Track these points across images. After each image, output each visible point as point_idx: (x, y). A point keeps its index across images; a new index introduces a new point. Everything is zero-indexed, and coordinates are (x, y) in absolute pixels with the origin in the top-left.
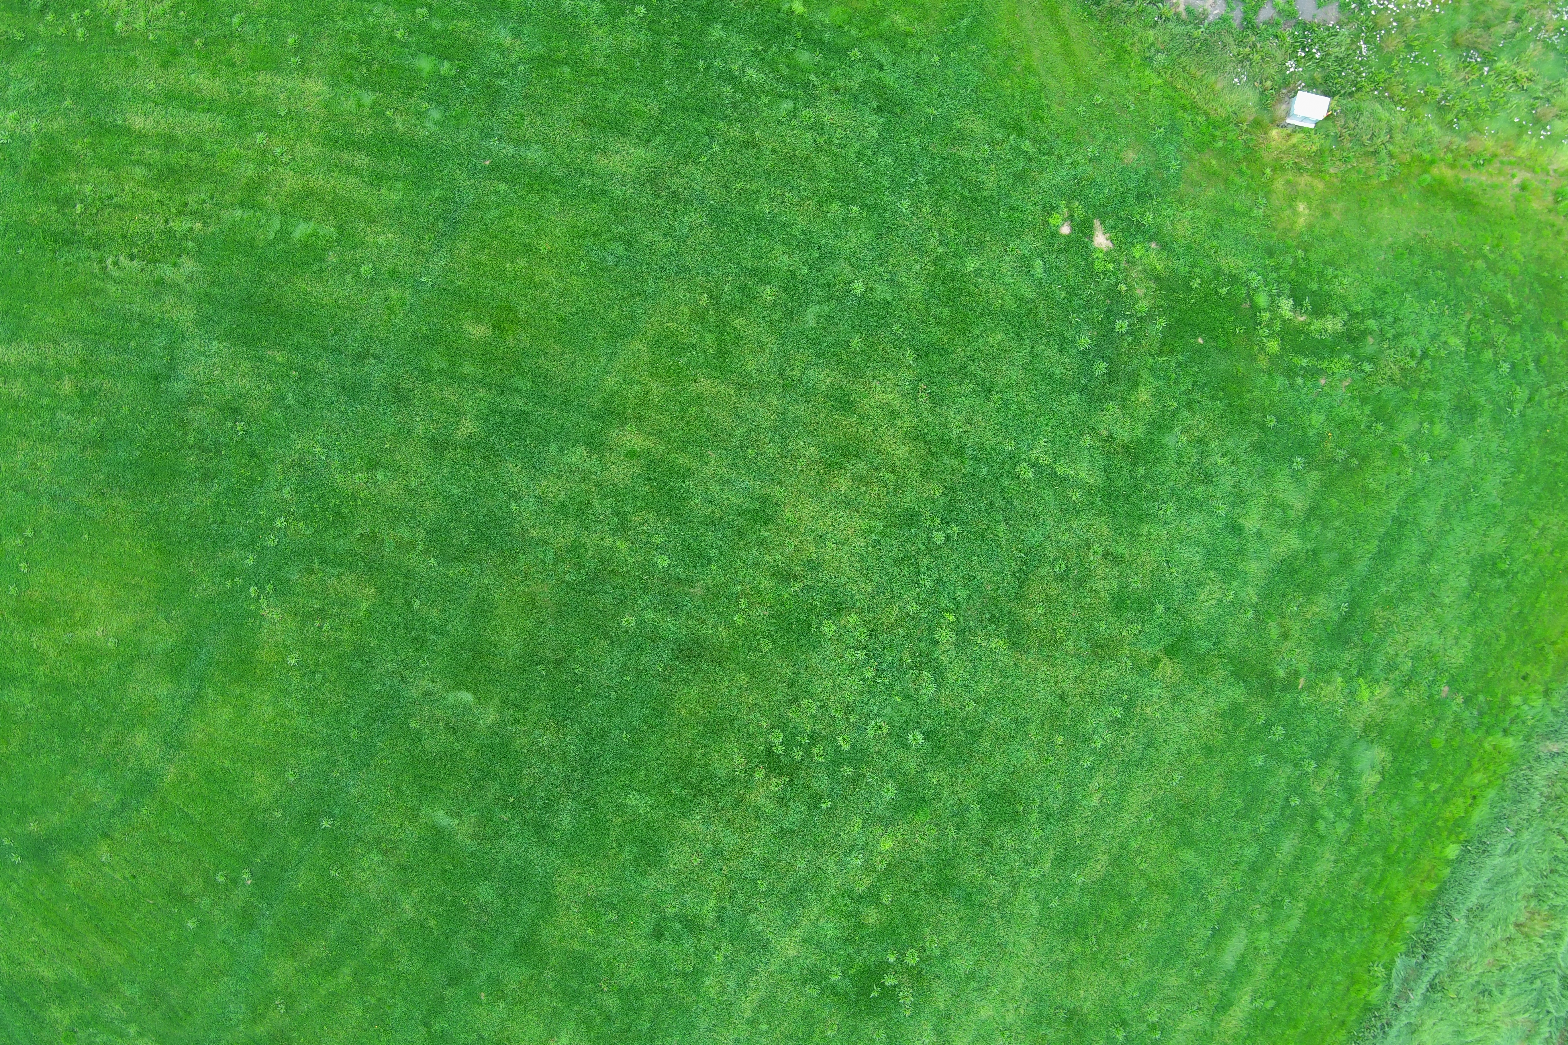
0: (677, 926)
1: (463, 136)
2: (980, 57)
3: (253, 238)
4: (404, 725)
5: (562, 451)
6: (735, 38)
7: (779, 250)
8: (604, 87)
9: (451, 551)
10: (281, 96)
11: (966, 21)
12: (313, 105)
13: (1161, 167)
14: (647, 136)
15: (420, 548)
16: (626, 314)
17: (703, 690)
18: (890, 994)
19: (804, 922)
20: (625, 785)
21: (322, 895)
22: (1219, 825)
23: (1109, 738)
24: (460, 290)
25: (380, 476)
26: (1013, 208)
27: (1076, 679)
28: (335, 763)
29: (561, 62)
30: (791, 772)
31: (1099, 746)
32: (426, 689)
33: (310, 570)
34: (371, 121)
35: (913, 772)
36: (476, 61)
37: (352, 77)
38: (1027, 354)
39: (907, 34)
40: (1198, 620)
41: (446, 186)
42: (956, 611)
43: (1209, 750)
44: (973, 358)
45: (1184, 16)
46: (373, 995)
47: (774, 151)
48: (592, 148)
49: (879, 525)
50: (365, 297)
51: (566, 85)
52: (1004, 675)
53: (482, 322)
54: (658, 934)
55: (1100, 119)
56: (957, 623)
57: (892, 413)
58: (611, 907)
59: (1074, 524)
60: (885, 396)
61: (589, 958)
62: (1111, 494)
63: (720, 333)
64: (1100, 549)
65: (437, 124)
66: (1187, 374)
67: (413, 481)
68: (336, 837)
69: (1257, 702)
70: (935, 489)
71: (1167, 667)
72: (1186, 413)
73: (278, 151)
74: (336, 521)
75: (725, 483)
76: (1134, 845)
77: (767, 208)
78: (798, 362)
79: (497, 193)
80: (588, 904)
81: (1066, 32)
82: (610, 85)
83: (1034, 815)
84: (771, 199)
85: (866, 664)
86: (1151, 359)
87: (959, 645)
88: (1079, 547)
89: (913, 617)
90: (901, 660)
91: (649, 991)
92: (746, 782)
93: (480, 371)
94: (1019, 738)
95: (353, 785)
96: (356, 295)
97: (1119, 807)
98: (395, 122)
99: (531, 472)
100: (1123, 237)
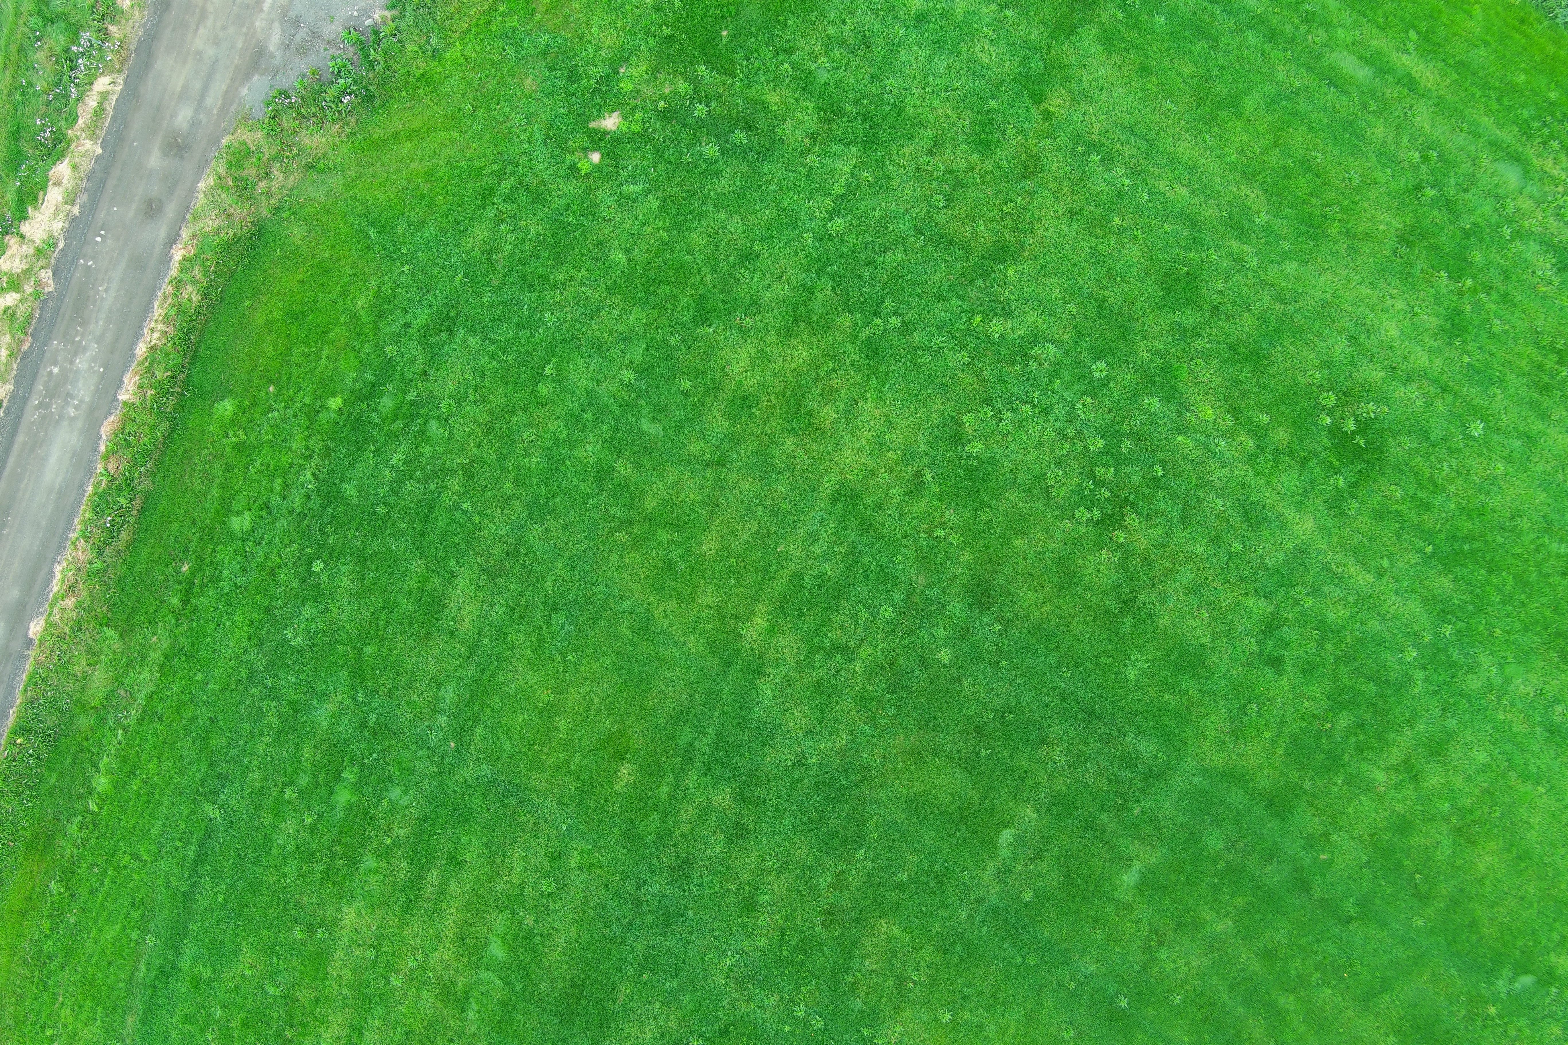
0: (1270, 642)
1: (421, 768)
2: (411, 224)
3: (499, 1003)
4: (1027, 906)
5: (759, 704)
6: (359, 471)
7: (580, 453)
8: (391, 614)
9: (850, 833)
10: (356, 953)
11: (372, 233)
12: (369, 921)
13: (544, 54)
14: (447, 575)
15: (843, 866)
16: (626, 619)
17: (1026, 585)
18: (1364, 426)
19: (1280, 507)
20: (1116, 679)
21: (1199, 1016)
22: (1222, 68)
23: (1121, 171)
24: (579, 789)
25: (764, 899)
26: (567, 208)
27: (1056, 198)
28: (1060, 985)
29: (360, 655)
30: (1121, 504)
31: (1127, 182)
32: (992, 877)
33: (854, 986)
34: (394, 862)
35: (1134, 376)
36: (346, 743)
37: (345, 876)
38: (717, 211)
39: (377, 296)
40: (1010, 66)
41: (471, 791)
42: (972, 313)
43: (1144, 70)
44: (714, 266)
45: (395, 12)
46: (1311, 975)
47: (478, 446)
48: (452, 634)
49: (874, 383)
50: (575, 891)
51: (384, 652)
52: (1044, 270)
53: (616, 771)
54: (1277, 663)
55: (488, 108)
56: (985, 314)
57: (761, 356)
58: (1243, 710)
59: (897, 182)
60: (742, 362)
61: (1294, 739)
62: (869, 142)
63: (658, 523)
64: (926, 158)
65: (406, 793)
66: (757, 50)
67: (773, 863)
68: (1139, 993)
69: (1099, 16)
70: (845, 320)
71: (1055, 103)
72: (796, 56)
74: (805, 951)
75: (812, 537)
76: (1234, 157)
77: (536, 459)
78: (696, 447)
79: (485, 739)
80: (1238, 733)
81: (397, 134)
82: (390, 607)
83: (1192, 256)
84: (526, 454)
85: (1016, 412)
86: (737, 85)
87: (1008, 314)
88: (921, 179)
89: (973, 358)
90: (1017, 376)
91: (1336, 680)
92: (1127, 552)
93: (667, 780)
94: (1111, 263)
95: (1086, 968)
96: (572, 901)
97: (1192, 168)
98: (398, 837)
99: (778, 739)
100: (610, 99)
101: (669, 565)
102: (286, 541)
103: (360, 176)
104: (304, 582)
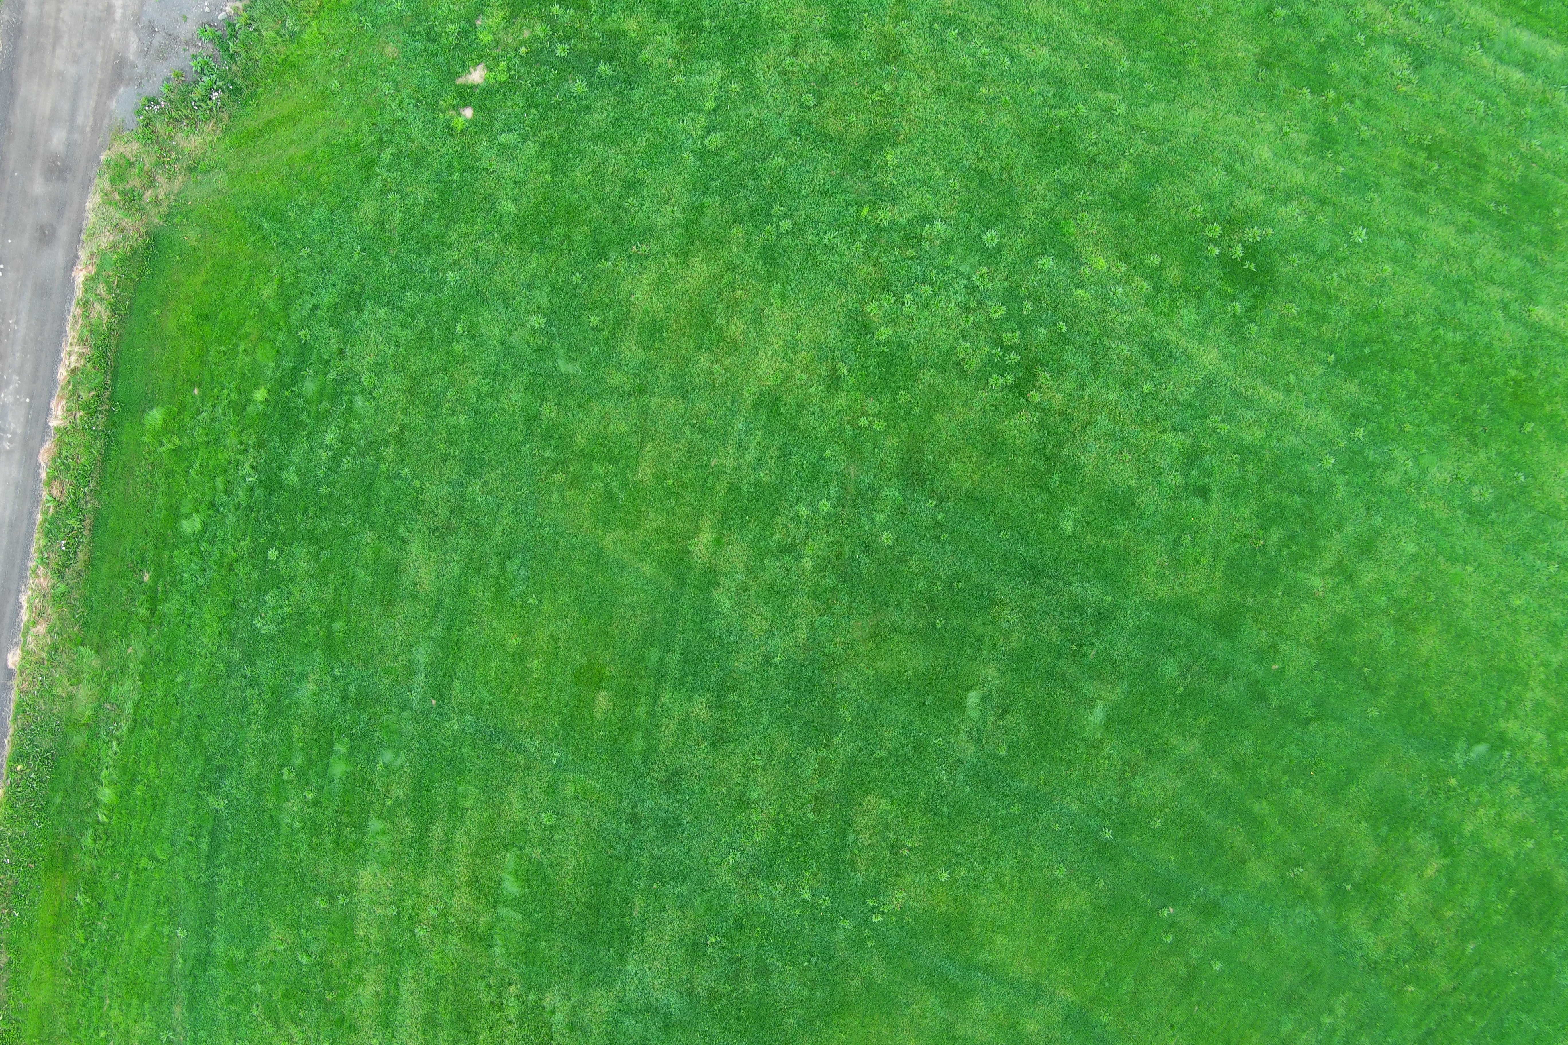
0: (1194, 473)
1: (408, 728)
2: (301, 208)
3: (522, 935)
4: (1003, 760)
5: (718, 614)
6: (295, 458)
7: (505, 403)
8: (352, 587)
9: (826, 721)
10: (378, 913)
11: (265, 224)
12: (386, 880)
13: (399, 19)
14: (398, 542)
15: (823, 752)
16: (578, 555)
17: (953, 459)
18: (1251, 251)
19: (1183, 343)
20: (1053, 533)
21: (1181, 835)
23: (980, 41)
24: (562, 723)
25: (754, 796)
26: (450, 167)
27: (921, 78)
28: (1046, 828)
29: (329, 631)
30: (1031, 365)
31: (988, 50)
32: (966, 739)
33: (853, 862)
34: (398, 821)
35: (1024, 240)
36: (332, 717)
37: (355, 842)
38: (596, 145)
39: (281, 284)
41: (459, 742)
42: (859, 204)
44: (602, 200)
46: (1280, 779)
47: (406, 413)
48: (414, 597)
49: (776, 288)
50: (575, 819)
51: (352, 625)
52: (922, 152)
53: (594, 700)
54: (1203, 492)
55: (356, 82)
56: (872, 203)
57: (662, 281)
58: (1177, 541)
59: (765, 88)
60: (646, 289)
61: (1230, 560)
62: (732, 52)
63: (592, 459)
64: (788, 60)
65: (398, 755)
67: (757, 761)
68: (1122, 823)
70: (737, 232)
73: (433, 913)
74: (802, 838)
75: (742, 447)
76: (1087, 9)
77: (463, 417)
78: (616, 378)
79: (464, 691)
80: (1176, 564)
81: (271, 122)
82: (349, 581)
83: (1062, 113)
84: (454, 413)
85: (917, 293)
86: (594, 19)
87: (894, 200)
88: (787, 81)
89: (867, 248)
90: (912, 258)
91: (1262, 498)
92: (1044, 411)
93: (643, 700)
94: (984, 132)
95: (1068, 808)
96: (573, 828)
97: (1048, 27)
98: (398, 797)
99: (742, 644)
100: (472, 53)
101: (610, 497)
102: (239, 535)
103: (242, 170)
104: (263, 572)
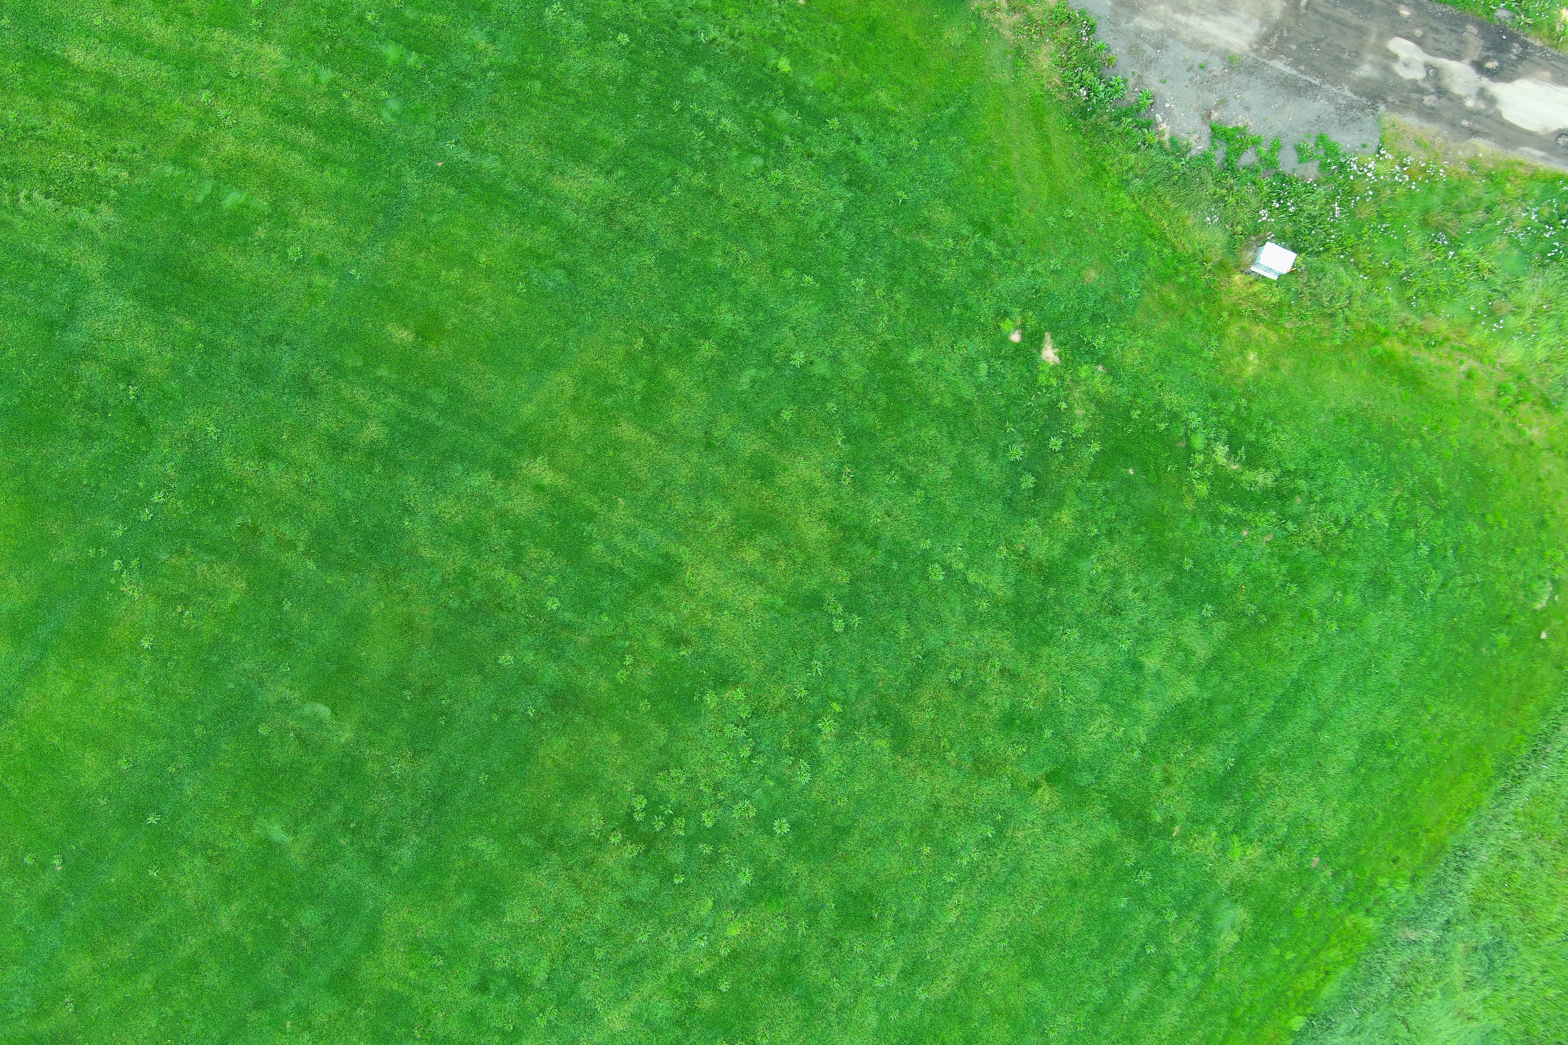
0: (504, 982)
1: (419, 132)
2: (959, 150)
3: (180, 198)
4: (253, 729)
5: (467, 472)
6: (716, 85)
7: (724, 307)
8: (573, 109)
9: (333, 556)
10: (236, 58)
11: (952, 110)
12: (268, 72)
13: (1120, 291)
14: (609, 167)
15: (301, 547)
16: (557, 343)
17: (572, 743)
19: (637, 997)
20: (474, 828)
21: (135, 894)
22: (1072, 962)
23: (976, 856)
24: (389, 289)
26: (967, 307)
27: (953, 791)
28: (173, 758)
29: (533, 76)
30: (649, 841)
31: (965, 863)
32: (283, 695)
33: (181, 552)
34: (326, 100)
35: (773, 860)
36: (446, 58)
37: (313, 50)
38: (957, 456)
39: (889, 113)
40: (1084, 752)
41: (393, 180)
42: (844, 703)
43: (1074, 884)
44: (902, 449)
45: (1167, 145)
46: (172, 1007)
47: (736, 205)
48: (550, 169)
49: (780, 602)
50: (288, 279)
51: (535, 100)
53: (406, 327)
54: (483, 987)
55: (1068, 233)
56: (842, 715)
57: (812, 491)
58: (438, 952)
59: (977, 635)
60: (807, 473)
61: (407, 1000)
62: (1017, 609)
63: (650, 380)
64: (998, 664)
65: (394, 115)
66: (1113, 503)
67: (306, 479)
68: (162, 836)
69: (1129, 843)
70: (843, 576)
71: (1046, 795)
72: (1104, 541)
73: (222, 113)
74: (218, 505)
75: (630, 533)
76: (984, 969)
77: (719, 262)
78: (725, 423)
79: (444, 197)
80: (415, 946)
81: (1048, 140)
82: (580, 108)
83: (889, 923)
84: (726, 253)
85: (744, 741)
86: (1079, 482)
87: (841, 737)
88: (978, 658)
89: (799, 702)
90: (780, 744)
92: (600, 844)
93: (394, 376)
94: (886, 842)
95: (189, 784)
96: (279, 276)
97: (975, 928)
98: (350, 106)
99: (431, 489)
100: (1072, 355)
101: (610, 389)
102: (649, 9)
103: (1007, 100)
104: (607, 24)
